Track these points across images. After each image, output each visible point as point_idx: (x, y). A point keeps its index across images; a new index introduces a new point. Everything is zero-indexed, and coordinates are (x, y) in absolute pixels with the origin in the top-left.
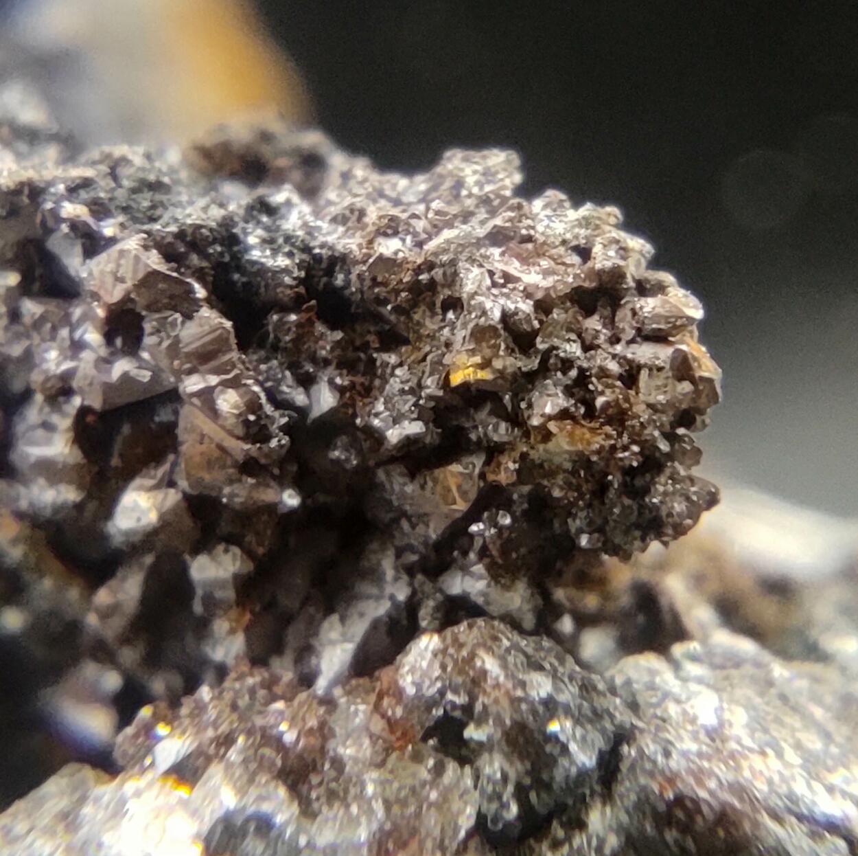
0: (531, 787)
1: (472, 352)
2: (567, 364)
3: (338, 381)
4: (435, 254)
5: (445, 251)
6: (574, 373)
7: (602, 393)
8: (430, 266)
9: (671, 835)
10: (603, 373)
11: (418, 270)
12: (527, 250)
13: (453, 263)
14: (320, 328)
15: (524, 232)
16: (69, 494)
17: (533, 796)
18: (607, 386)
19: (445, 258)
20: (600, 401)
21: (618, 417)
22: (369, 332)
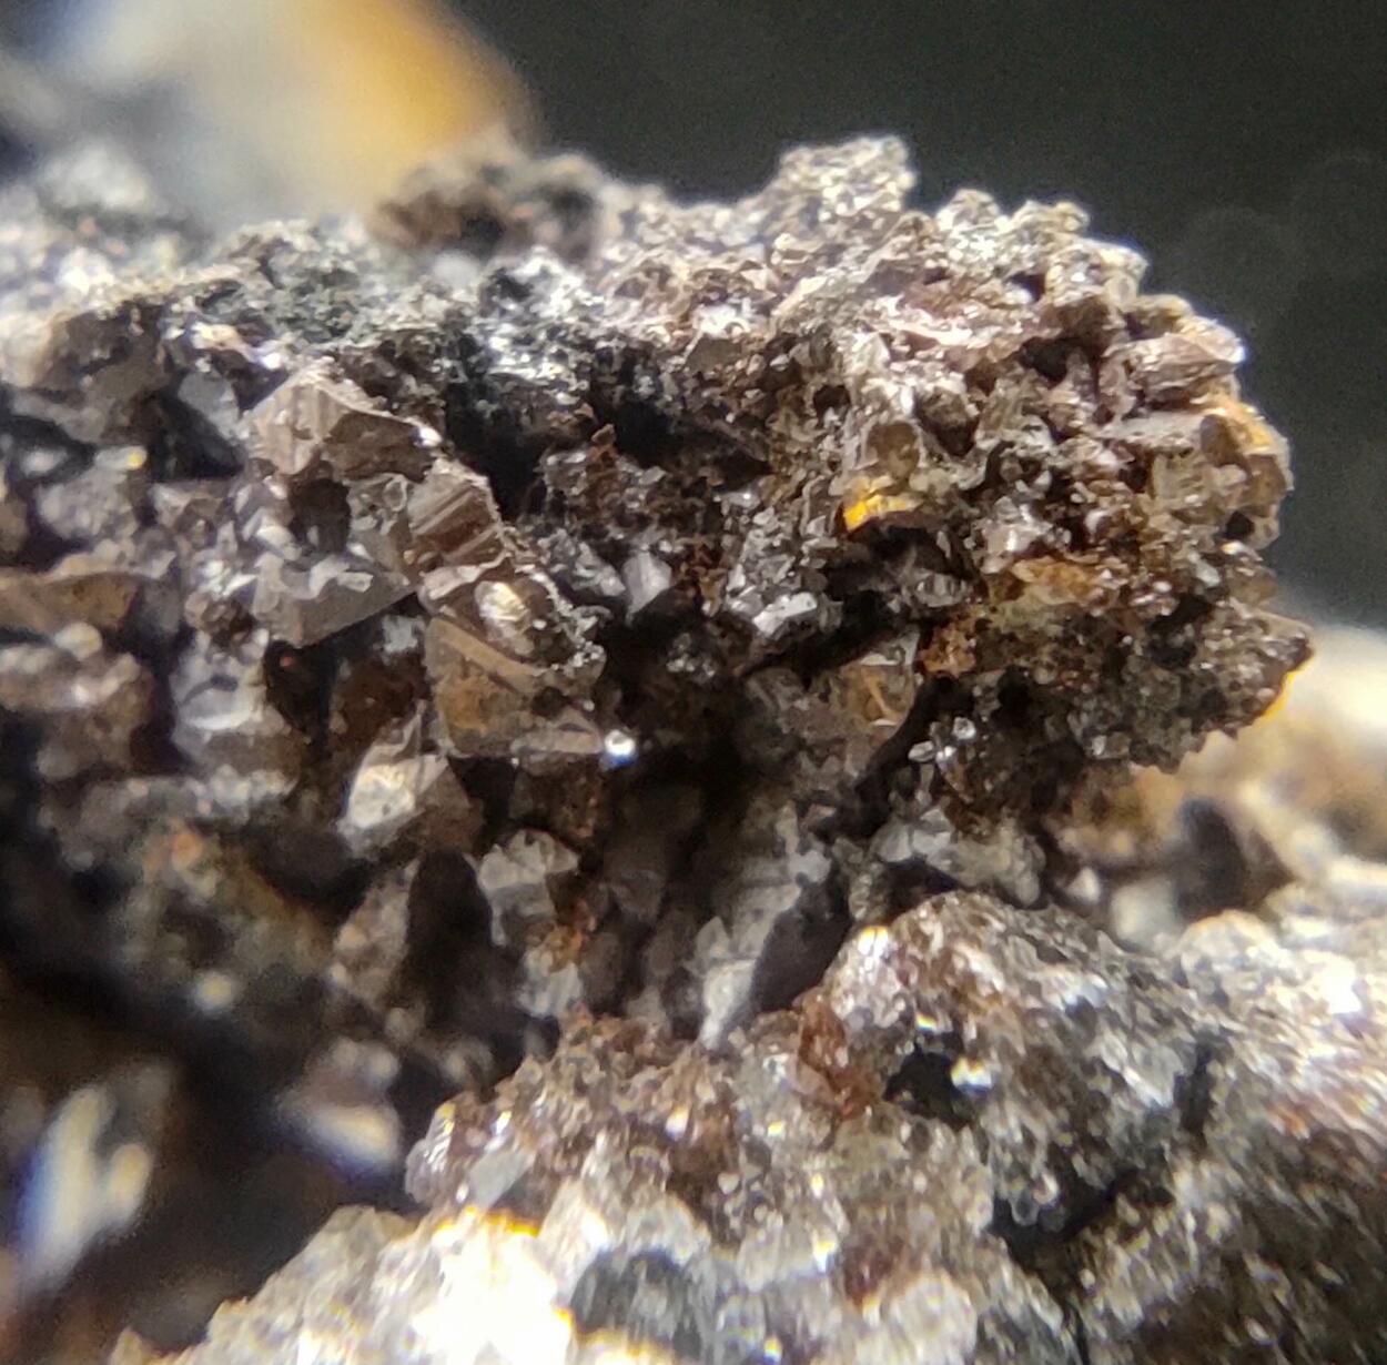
0: (1073, 1149)
1: (875, 471)
2: (1031, 467)
3: (665, 547)
4: (793, 321)
5: (808, 314)
6: (1044, 480)
7: (1095, 506)
8: (786, 342)
9: (1312, 1196)
10: (1092, 473)
11: (768, 352)
12: (940, 293)
13: (824, 331)
14: (624, 466)
15: (930, 264)
16: (274, 785)
17: (1078, 1163)
18: (1102, 493)
19: (809, 325)
20: (1093, 519)
21: (1128, 540)
22: (704, 463)
